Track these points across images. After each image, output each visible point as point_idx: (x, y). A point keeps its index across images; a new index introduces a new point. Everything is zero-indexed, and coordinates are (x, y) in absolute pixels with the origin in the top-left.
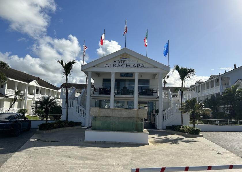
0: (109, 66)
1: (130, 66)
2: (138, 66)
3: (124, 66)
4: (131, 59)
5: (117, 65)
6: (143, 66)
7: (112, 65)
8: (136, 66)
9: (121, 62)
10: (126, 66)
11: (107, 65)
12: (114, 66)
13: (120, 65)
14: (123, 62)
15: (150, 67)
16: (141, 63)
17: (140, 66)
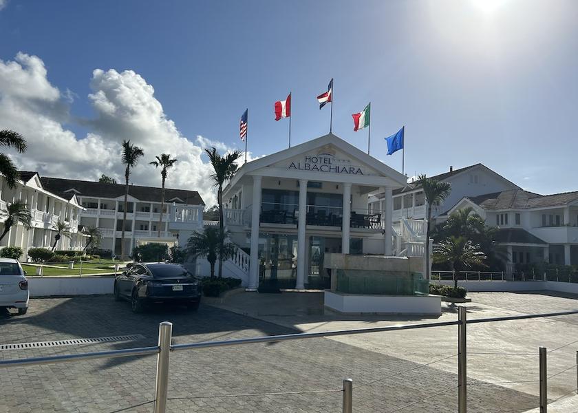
0: (297, 166)
1: (337, 169)
2: (351, 171)
3: (324, 168)
4: (339, 155)
5: (312, 165)
6: (359, 171)
7: (302, 166)
8: (348, 171)
9: (319, 160)
10: (327, 169)
11: (293, 165)
12: (307, 167)
13: (318, 166)
14: (323, 160)
15: (373, 175)
16: (356, 165)
17: (355, 171)
